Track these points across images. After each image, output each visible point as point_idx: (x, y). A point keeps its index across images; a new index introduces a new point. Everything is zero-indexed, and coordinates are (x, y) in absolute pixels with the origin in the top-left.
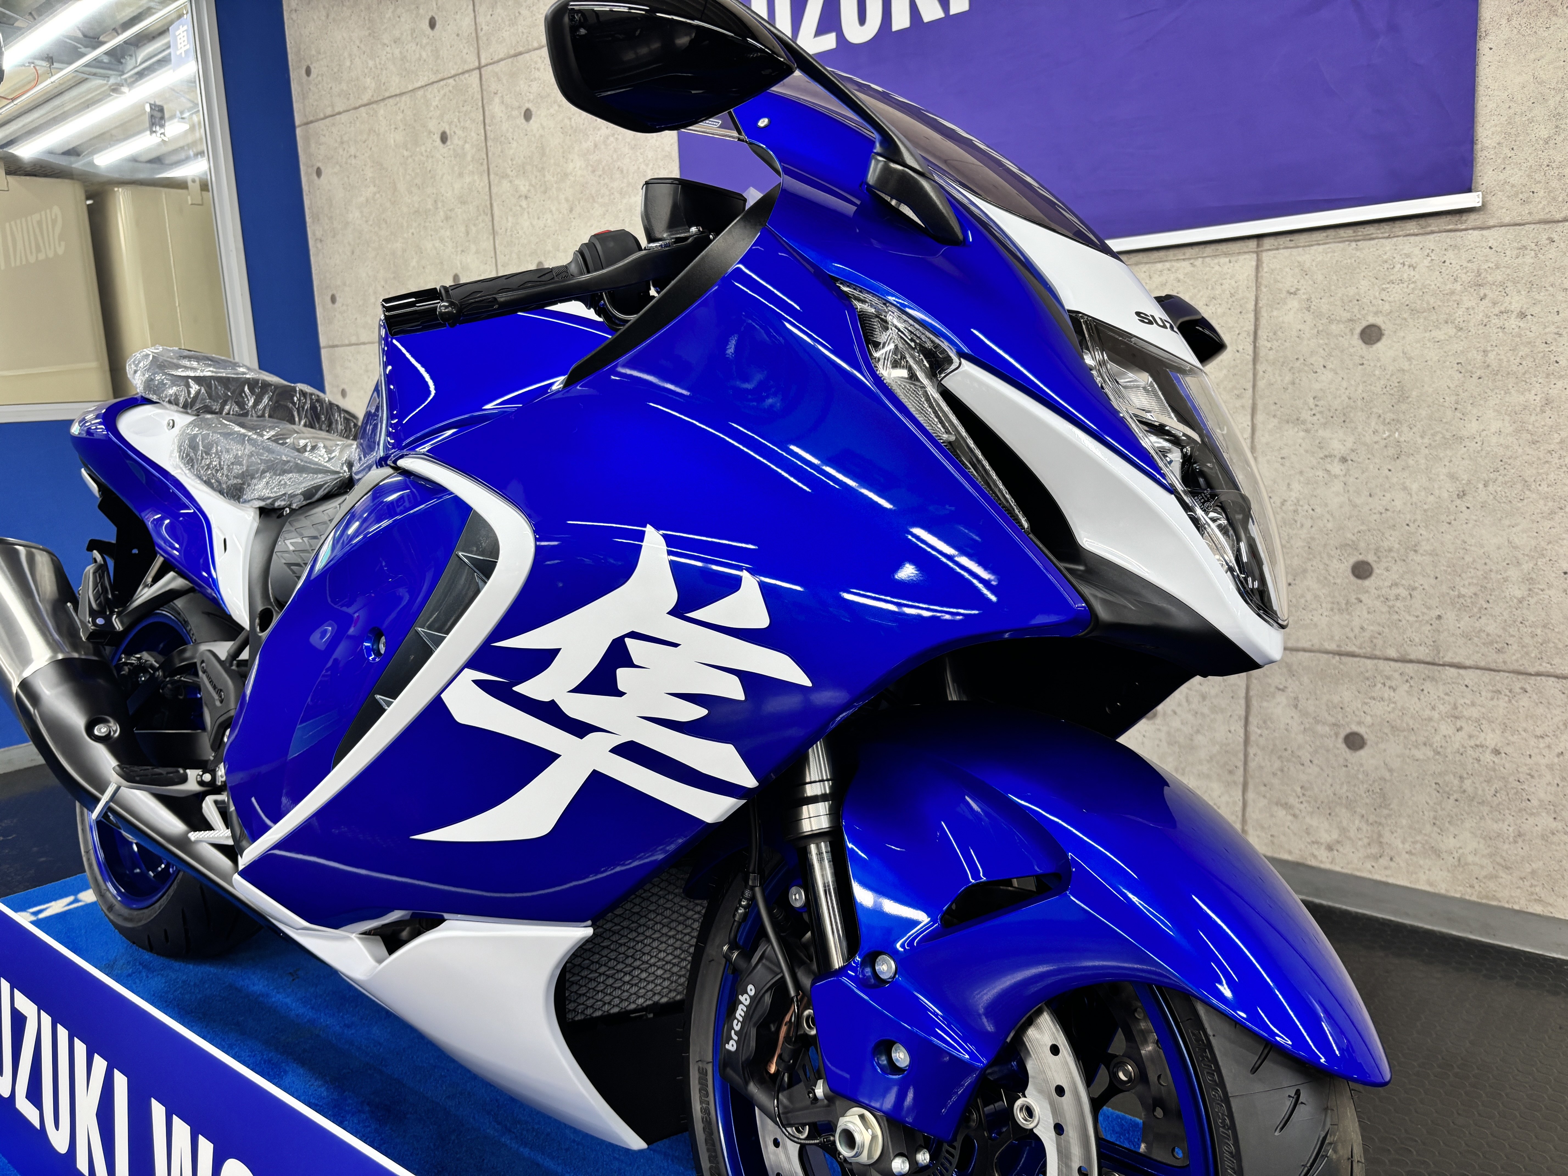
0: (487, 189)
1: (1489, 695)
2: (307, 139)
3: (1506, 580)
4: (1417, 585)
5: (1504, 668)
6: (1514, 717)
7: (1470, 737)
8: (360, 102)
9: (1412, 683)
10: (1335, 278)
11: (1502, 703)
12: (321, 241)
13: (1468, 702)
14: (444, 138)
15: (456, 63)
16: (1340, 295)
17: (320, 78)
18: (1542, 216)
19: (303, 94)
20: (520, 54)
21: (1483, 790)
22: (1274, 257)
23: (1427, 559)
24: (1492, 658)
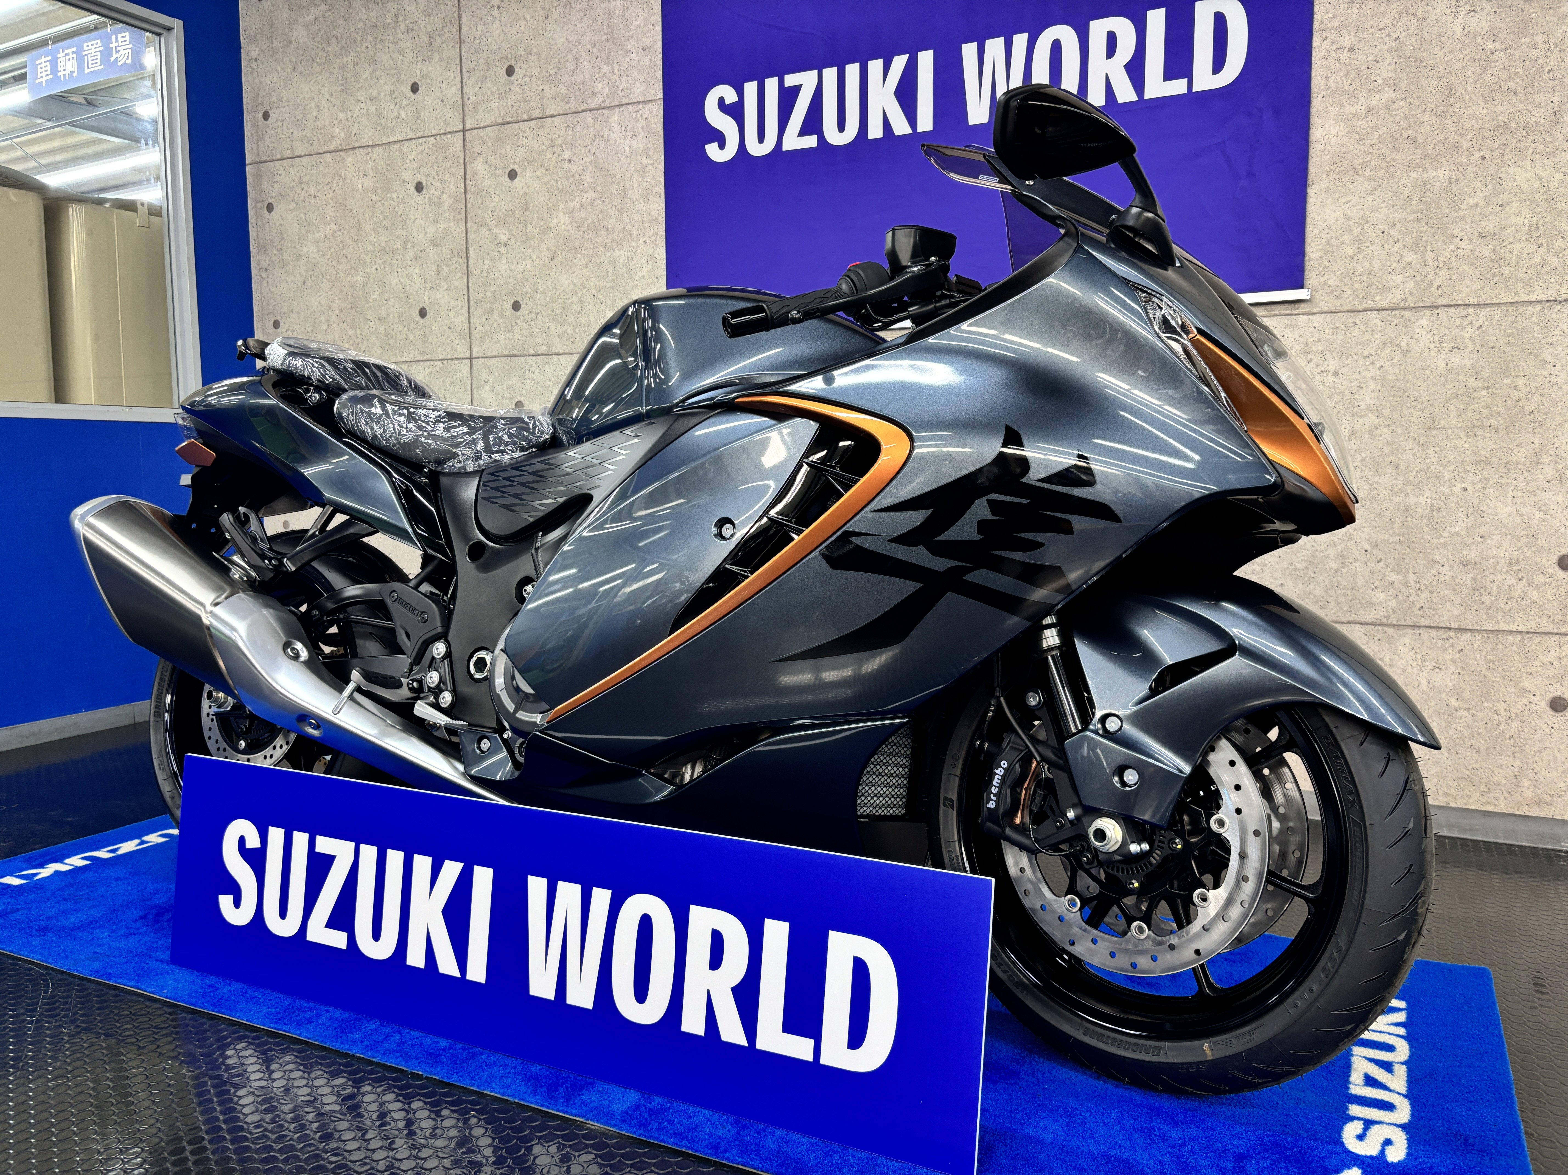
0: (464, 235)
2: (259, 177)
8: (325, 149)
14: (419, 188)
15: (438, 125)
17: (279, 123)
19: (258, 136)
20: (509, 123)
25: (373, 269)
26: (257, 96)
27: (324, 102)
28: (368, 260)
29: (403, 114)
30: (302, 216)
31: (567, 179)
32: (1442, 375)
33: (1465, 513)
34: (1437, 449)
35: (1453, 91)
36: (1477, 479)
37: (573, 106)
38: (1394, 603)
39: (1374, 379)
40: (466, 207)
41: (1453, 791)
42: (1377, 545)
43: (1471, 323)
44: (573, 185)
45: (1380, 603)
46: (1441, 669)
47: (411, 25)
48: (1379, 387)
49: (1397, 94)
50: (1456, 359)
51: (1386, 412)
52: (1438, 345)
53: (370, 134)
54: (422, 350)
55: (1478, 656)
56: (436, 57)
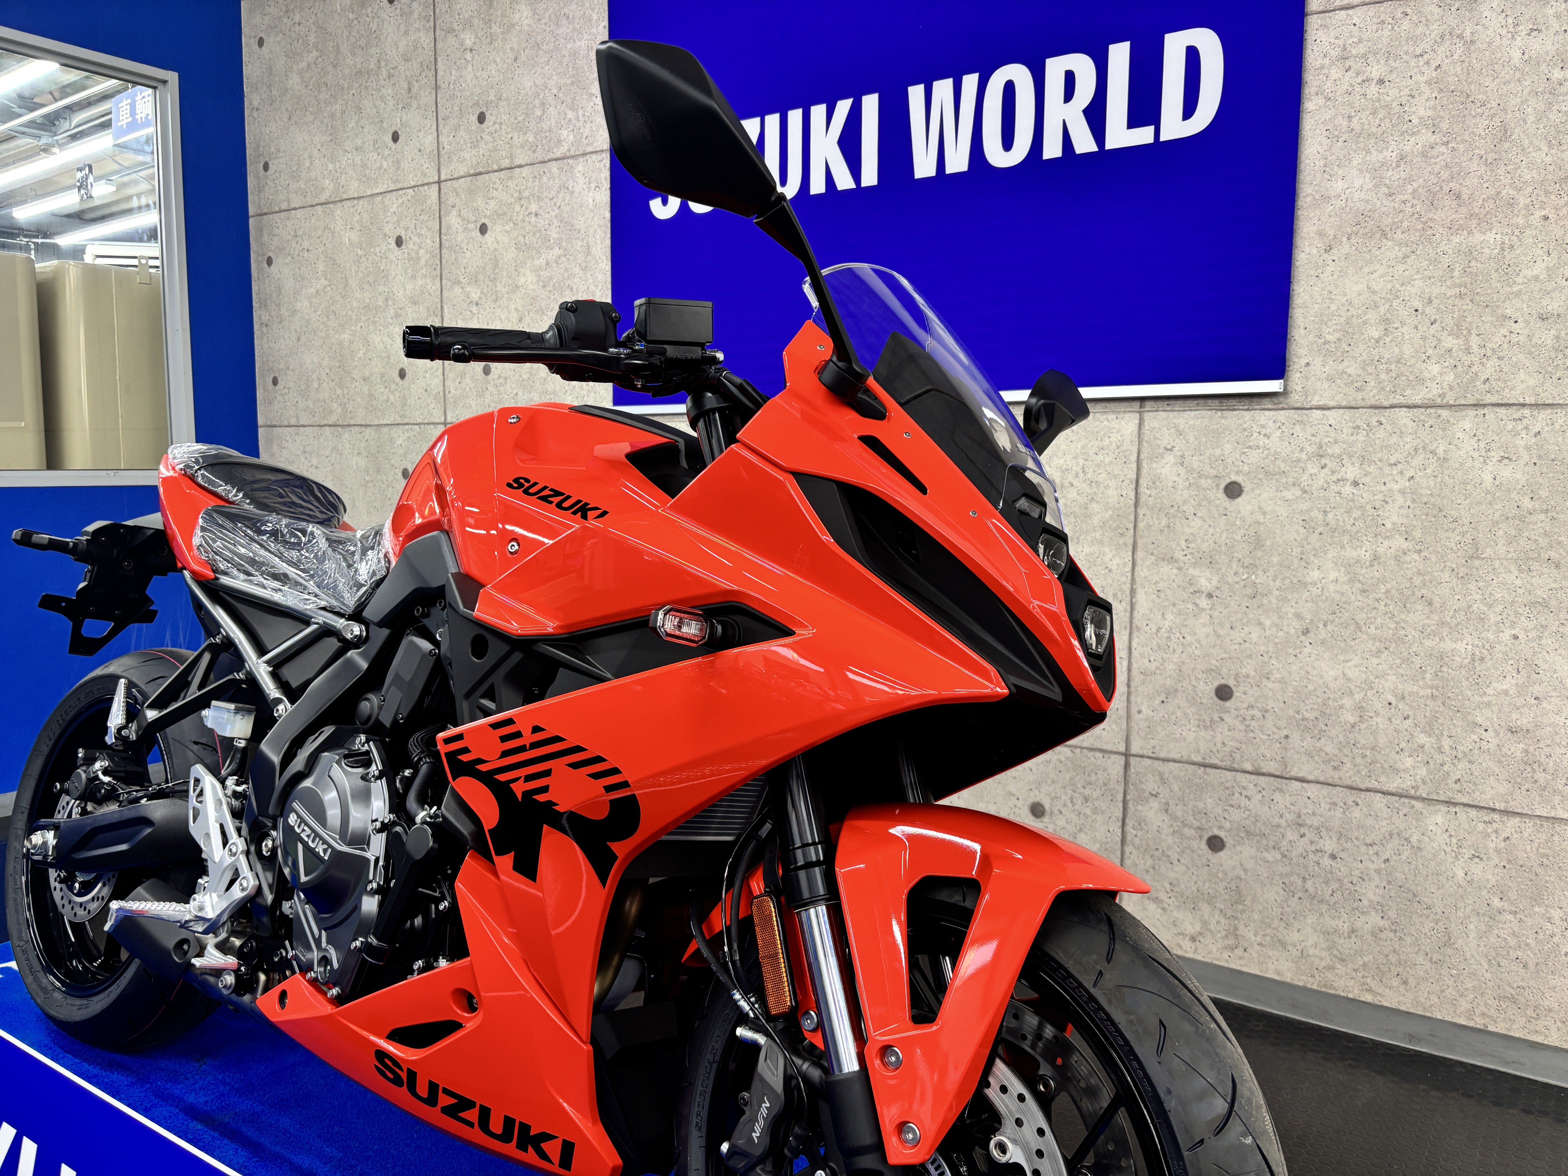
0: (439, 293)
1: (1327, 807)
2: (260, 230)
3: (1341, 707)
4: (1269, 708)
5: (1340, 783)
6: (1348, 827)
7: (1312, 842)
8: (317, 201)
9: (1264, 792)
10: (1204, 439)
11: (1338, 813)
12: (266, 325)
13: (1310, 812)
14: (399, 242)
15: (416, 176)
16: (1208, 454)
17: (277, 174)
18: (1373, 402)
19: (259, 187)
20: (480, 174)
21: (1322, 891)
22: (1154, 418)
23: (1277, 686)
24: (1330, 775)
25: (358, 327)
26: (258, 147)
27: (316, 152)
28: (354, 318)
29: (385, 165)
30: (297, 270)
31: (534, 235)
32: (1488, 492)
33: (1515, 666)
34: (1481, 584)
35: (1509, 133)
36: (1531, 625)
37: (540, 155)
38: (1423, 771)
39: (1402, 492)
40: (441, 263)
41: (1492, 1012)
42: (1403, 698)
43: (1526, 428)
44: (540, 242)
45: (1406, 771)
46: (1481, 859)
47: (392, 71)
48: (1408, 503)
49: (1436, 138)
50: (1506, 472)
51: (1417, 534)
52: (1483, 453)
53: (356, 185)
54: (401, 413)
55: (1528, 848)
56: (414, 104)
